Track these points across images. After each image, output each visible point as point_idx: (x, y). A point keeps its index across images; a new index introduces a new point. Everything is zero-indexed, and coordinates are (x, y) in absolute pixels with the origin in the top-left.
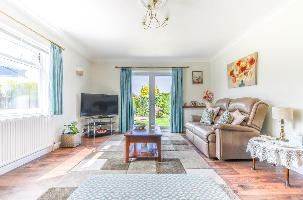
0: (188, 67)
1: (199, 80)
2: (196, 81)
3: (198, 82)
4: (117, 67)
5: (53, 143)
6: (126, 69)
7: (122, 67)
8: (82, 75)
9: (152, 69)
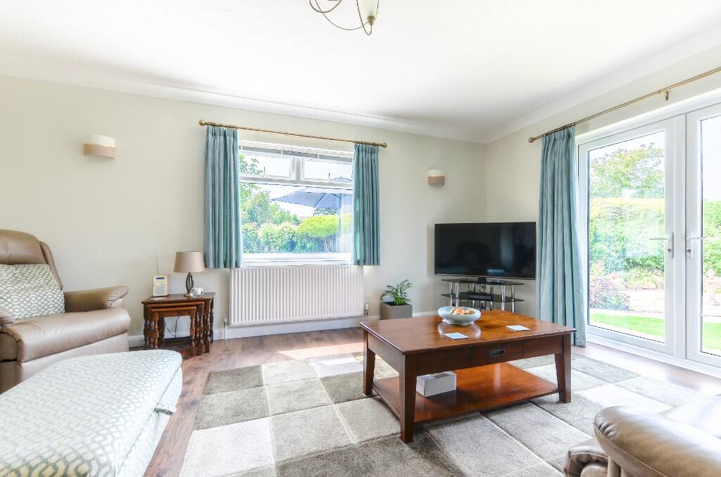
4: (532, 140)
5: (361, 313)
6: (557, 134)
7: (547, 134)
8: (443, 184)
9: (667, 98)
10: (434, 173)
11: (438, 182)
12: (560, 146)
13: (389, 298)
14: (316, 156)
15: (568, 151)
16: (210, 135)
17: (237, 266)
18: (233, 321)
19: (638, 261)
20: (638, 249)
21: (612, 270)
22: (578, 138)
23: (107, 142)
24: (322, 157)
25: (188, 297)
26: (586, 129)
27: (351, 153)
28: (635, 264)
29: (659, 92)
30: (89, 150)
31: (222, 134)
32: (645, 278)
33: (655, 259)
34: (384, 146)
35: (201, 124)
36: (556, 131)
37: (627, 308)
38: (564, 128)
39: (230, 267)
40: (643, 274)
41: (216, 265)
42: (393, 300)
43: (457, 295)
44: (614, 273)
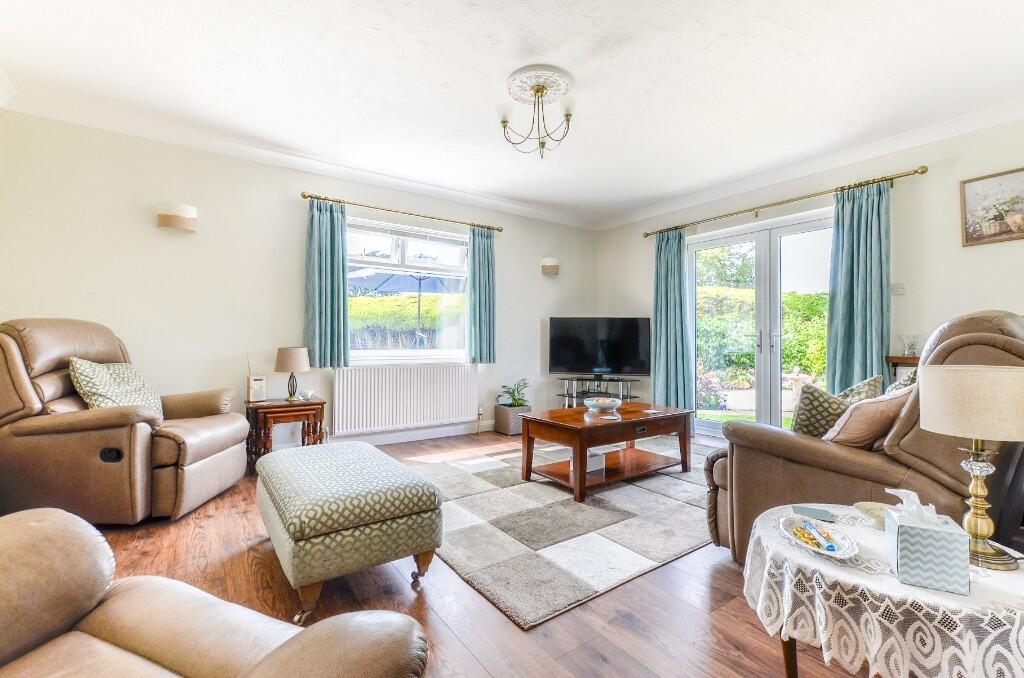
0: (924, 171)
1: (1009, 220)
2: (989, 228)
3: (1001, 233)
4: (647, 235)
5: (476, 417)
6: (671, 234)
7: (660, 232)
8: (557, 274)
9: (757, 216)
10: (549, 262)
11: (551, 272)
12: (674, 244)
13: (507, 399)
14: (425, 237)
15: (680, 251)
16: (315, 209)
17: (346, 365)
18: (337, 431)
19: (733, 358)
20: (733, 345)
21: (710, 369)
22: (688, 239)
23: (190, 212)
24: (432, 239)
25: (290, 401)
26: (694, 232)
27: (467, 237)
28: (730, 363)
29: (750, 210)
30: (167, 222)
31: (329, 208)
32: (740, 377)
33: (749, 356)
34: (500, 230)
35: (304, 197)
36: (668, 230)
37: (725, 407)
38: (676, 228)
39: (339, 366)
40: (738, 373)
41: (323, 365)
42: (510, 401)
43: (575, 395)
44: (712, 373)
